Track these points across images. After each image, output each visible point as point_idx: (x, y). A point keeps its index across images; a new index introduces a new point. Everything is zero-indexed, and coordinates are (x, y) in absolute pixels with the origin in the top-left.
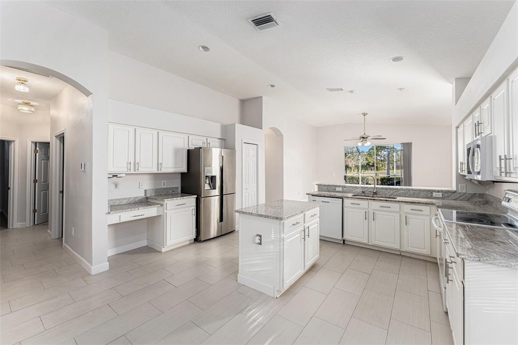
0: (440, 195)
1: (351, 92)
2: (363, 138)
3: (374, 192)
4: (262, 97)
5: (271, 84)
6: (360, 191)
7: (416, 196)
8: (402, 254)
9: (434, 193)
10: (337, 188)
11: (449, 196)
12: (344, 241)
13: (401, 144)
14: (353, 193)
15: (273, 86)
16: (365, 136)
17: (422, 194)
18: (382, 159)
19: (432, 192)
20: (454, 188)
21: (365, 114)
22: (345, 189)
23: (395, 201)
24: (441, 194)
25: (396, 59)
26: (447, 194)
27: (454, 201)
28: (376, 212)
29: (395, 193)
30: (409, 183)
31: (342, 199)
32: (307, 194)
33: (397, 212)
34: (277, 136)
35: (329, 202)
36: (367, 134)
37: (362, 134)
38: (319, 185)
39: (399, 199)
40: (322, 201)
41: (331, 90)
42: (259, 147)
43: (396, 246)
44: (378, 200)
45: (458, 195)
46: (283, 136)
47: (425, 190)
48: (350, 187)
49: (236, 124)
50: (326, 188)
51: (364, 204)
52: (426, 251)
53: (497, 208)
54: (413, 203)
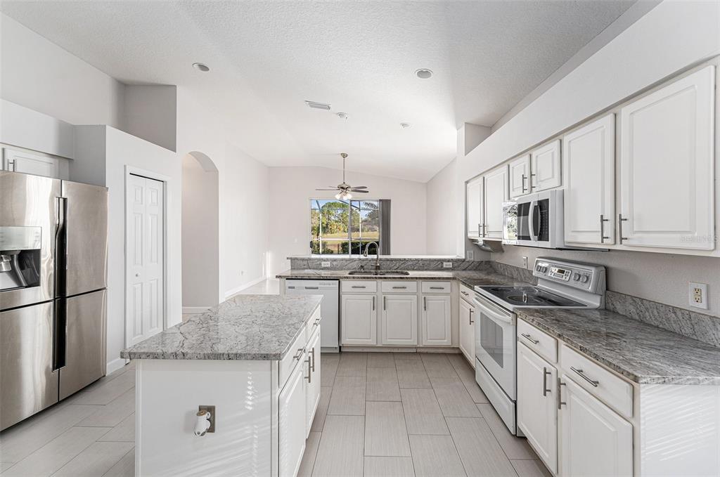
0: (450, 265)
1: (341, 115)
2: (342, 188)
3: (377, 266)
4: (176, 86)
5: (201, 62)
6: (356, 265)
7: (426, 268)
8: (419, 350)
9: (444, 263)
10: (323, 263)
11: (459, 266)
12: (340, 347)
13: (380, 200)
14: (348, 269)
15: (204, 68)
16: (344, 186)
17: (433, 265)
18: (337, 219)
19: (442, 261)
20: (463, 257)
21: (344, 156)
22: (335, 263)
23: (407, 278)
24: (451, 263)
25: (423, 74)
26: (457, 264)
27: (464, 272)
28: (388, 297)
29: (402, 266)
30: (387, 250)
31: (338, 281)
32: (277, 277)
33: (413, 294)
34: (205, 171)
35: (317, 288)
36: (348, 183)
37: (341, 183)
38: (293, 260)
39: (412, 274)
40: (306, 288)
41: (313, 105)
42: (169, 187)
43: (412, 342)
44: (390, 278)
45: (468, 264)
46: (218, 171)
47: (435, 260)
48: (342, 260)
49: (108, 128)
50: (305, 263)
51: (371, 285)
52: (446, 342)
53: (513, 278)
54: (432, 278)
